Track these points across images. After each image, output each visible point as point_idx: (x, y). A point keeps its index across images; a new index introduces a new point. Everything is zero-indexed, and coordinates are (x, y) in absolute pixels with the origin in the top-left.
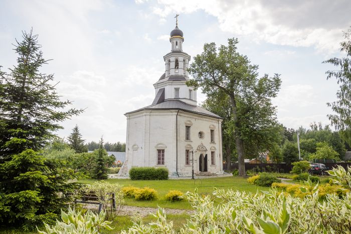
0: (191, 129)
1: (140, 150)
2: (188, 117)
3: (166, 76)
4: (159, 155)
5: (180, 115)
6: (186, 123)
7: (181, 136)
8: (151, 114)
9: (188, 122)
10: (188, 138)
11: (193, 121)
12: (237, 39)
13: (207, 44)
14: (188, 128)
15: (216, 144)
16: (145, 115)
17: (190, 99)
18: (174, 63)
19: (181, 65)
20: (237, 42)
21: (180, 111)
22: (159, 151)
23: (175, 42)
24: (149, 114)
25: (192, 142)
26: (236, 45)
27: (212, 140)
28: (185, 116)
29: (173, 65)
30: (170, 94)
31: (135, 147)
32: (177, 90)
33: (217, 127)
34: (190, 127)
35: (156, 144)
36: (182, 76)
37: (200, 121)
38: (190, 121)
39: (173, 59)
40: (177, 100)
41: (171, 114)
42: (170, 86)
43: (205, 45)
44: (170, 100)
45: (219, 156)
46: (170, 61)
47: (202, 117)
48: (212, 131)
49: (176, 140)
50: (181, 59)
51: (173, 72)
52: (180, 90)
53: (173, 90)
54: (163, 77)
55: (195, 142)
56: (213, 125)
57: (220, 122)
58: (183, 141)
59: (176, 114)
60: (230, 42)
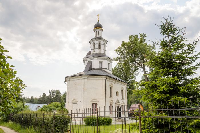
0: (113, 89)
1: (79, 103)
2: (111, 81)
3: (92, 53)
4: (93, 107)
5: (107, 80)
6: (110, 86)
7: (107, 94)
8: (88, 78)
9: (111, 85)
10: (111, 96)
12: (146, 34)
14: (111, 88)
15: (124, 100)
16: (84, 79)
17: (108, 69)
18: (98, 45)
19: (102, 46)
20: (146, 36)
22: (93, 104)
23: (97, 31)
24: (86, 78)
25: (113, 98)
26: (145, 38)
27: (123, 98)
28: (109, 81)
30: (96, 64)
31: (74, 101)
32: (101, 63)
33: (124, 89)
35: (92, 99)
36: (103, 54)
37: (116, 84)
38: (112, 84)
39: (97, 42)
40: (101, 69)
41: (102, 79)
42: (96, 60)
44: (97, 69)
46: (94, 43)
47: (117, 82)
48: (122, 91)
49: (105, 97)
50: (102, 43)
51: (97, 51)
52: (103, 63)
53: (99, 63)
55: (115, 98)
56: (123, 87)
57: (126, 85)
58: (109, 97)
59: (105, 79)
60: (141, 36)
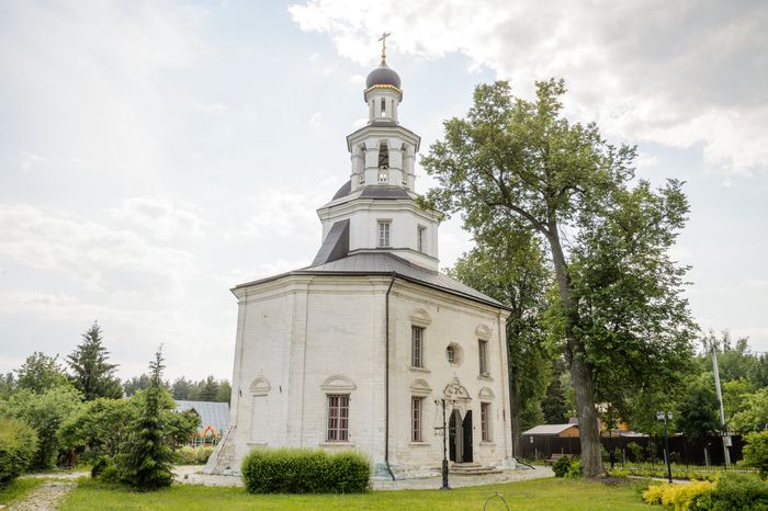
0: (427, 336)
1: (274, 394)
2: (418, 300)
3: (353, 189)
4: (332, 412)
5: (397, 294)
6: (412, 318)
7: (398, 353)
8: (311, 288)
9: (419, 316)
10: (417, 361)
11: (432, 311)
12: (562, 81)
13: (485, 87)
14: (418, 331)
15: (492, 380)
16: (295, 292)
17: (420, 252)
18: (377, 154)
19: (395, 158)
20: (561, 92)
21: (398, 281)
22: (333, 399)
23: (378, 100)
24: (305, 287)
25: (429, 372)
26: (560, 99)
27: (483, 371)
28: (410, 298)
29: (373, 158)
30: (364, 234)
31: (259, 385)
32: (385, 225)
33: (495, 333)
34: (422, 329)
35: (327, 377)
36: (398, 187)
37: (448, 312)
38: (422, 312)
39: (373, 143)
40: (384, 252)
41: (371, 288)
42: (365, 214)
43: (477, 90)
44: (365, 253)
45: (501, 417)
46: (364, 149)
47: (455, 303)
48: (482, 343)
49: (384, 365)
50: (394, 143)
51: (373, 178)
52: (393, 227)
53: (375, 227)
54: (346, 190)
55: (439, 373)
56: (485, 327)
57: (503, 319)
58: (405, 369)
59: (387, 288)
60: (544, 89)
